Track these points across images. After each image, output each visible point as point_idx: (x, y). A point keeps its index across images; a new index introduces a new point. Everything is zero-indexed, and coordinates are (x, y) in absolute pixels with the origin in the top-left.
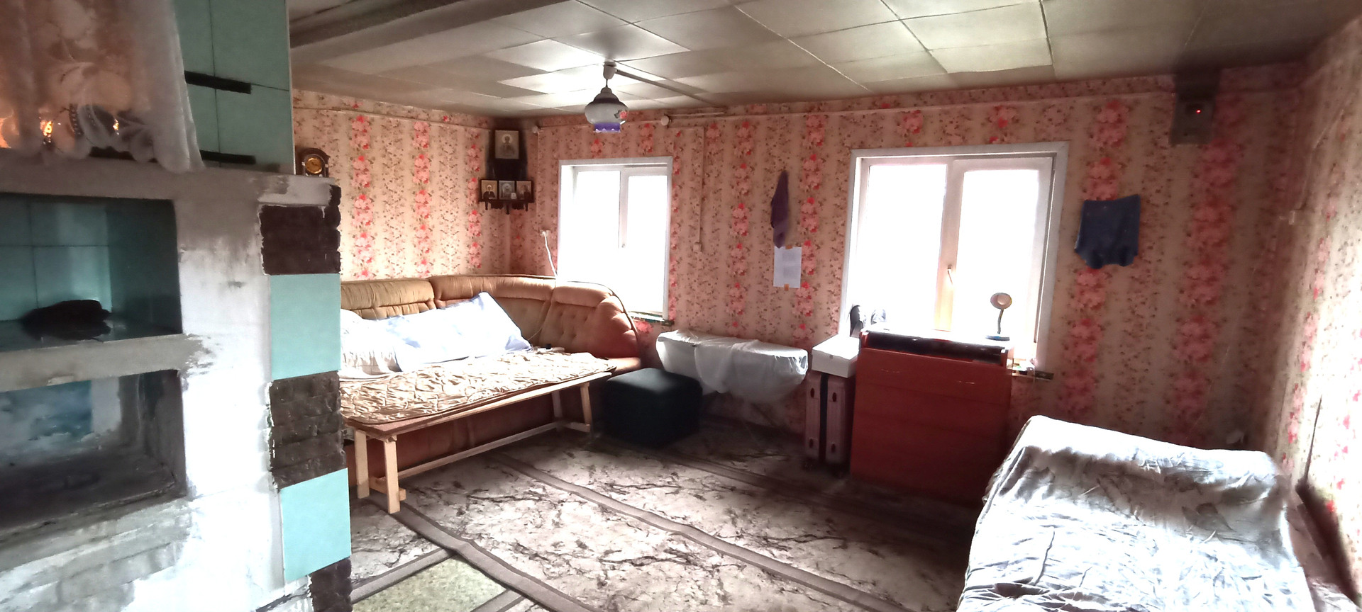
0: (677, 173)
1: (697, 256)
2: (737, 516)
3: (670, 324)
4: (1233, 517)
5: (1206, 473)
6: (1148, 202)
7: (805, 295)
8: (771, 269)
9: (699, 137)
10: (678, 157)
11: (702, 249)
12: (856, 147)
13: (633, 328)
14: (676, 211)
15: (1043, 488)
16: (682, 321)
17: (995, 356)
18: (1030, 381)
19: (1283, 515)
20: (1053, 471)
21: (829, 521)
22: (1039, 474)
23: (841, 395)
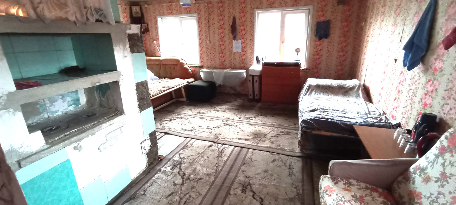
0: (199, 19)
1: (208, 45)
2: (237, 114)
3: (202, 67)
4: (351, 93)
5: (346, 85)
6: (332, 21)
7: (243, 54)
8: (232, 47)
9: (206, 7)
10: (199, 14)
11: (210, 43)
12: (256, 8)
13: (190, 70)
14: (200, 31)
15: (314, 93)
16: (205, 65)
17: (297, 65)
18: (305, 71)
19: (360, 90)
20: (315, 89)
21: (260, 112)
22: (312, 90)
23: (258, 80)
